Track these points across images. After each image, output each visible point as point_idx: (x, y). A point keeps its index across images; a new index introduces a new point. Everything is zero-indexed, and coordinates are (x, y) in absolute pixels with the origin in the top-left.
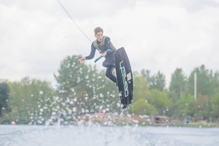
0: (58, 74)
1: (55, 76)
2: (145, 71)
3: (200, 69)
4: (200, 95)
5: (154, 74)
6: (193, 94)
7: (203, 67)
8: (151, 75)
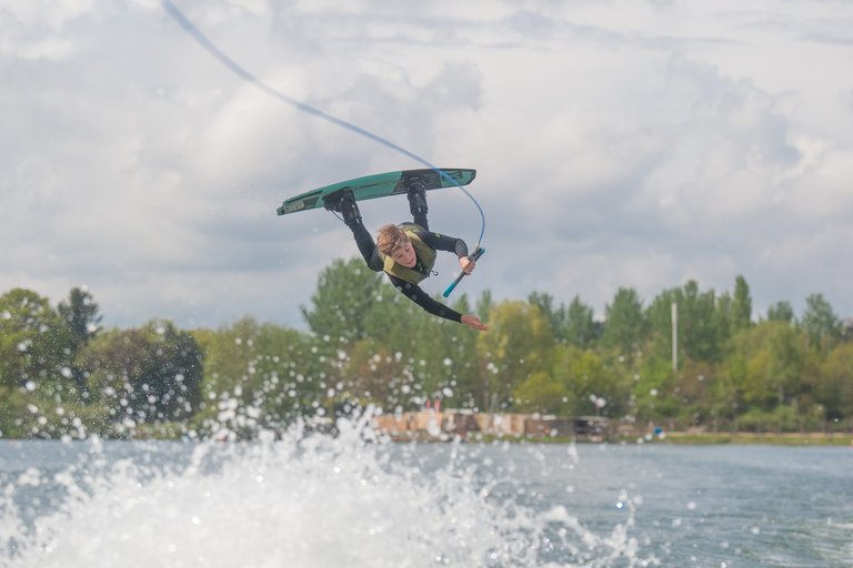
0: (311, 308)
1: (304, 312)
2: (539, 295)
3: (684, 293)
4: (687, 361)
5: (562, 305)
6: (669, 357)
7: (692, 286)
8: (555, 307)
